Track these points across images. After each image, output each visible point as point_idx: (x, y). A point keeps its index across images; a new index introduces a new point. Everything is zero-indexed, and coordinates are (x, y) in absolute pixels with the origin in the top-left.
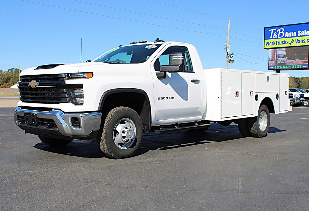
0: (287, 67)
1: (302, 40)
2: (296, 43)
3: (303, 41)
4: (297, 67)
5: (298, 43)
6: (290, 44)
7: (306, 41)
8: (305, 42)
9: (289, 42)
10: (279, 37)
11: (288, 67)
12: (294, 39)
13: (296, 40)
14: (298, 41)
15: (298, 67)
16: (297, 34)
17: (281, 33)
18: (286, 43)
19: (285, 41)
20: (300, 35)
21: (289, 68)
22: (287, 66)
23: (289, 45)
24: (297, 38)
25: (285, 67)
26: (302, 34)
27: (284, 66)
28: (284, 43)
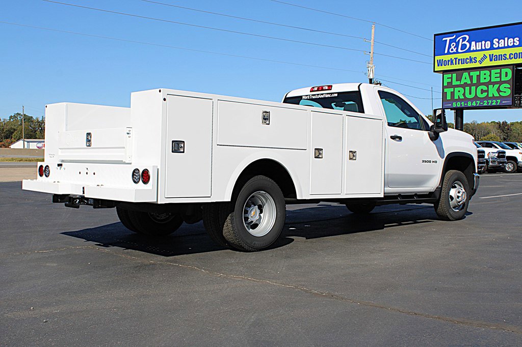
0: (474, 104)
1: (501, 55)
2: (491, 60)
3: (503, 57)
4: (492, 103)
5: (495, 60)
6: (480, 62)
7: (508, 57)
8: (506, 58)
9: (478, 60)
10: (459, 50)
12: (487, 53)
13: (490, 55)
14: (494, 58)
15: (494, 104)
16: (492, 44)
17: (463, 43)
18: (473, 60)
19: (470, 57)
20: (497, 46)
21: (478, 105)
22: (474, 102)
23: (477, 65)
24: (491, 52)
26: (500, 44)
27: (470, 102)
28: (469, 61)
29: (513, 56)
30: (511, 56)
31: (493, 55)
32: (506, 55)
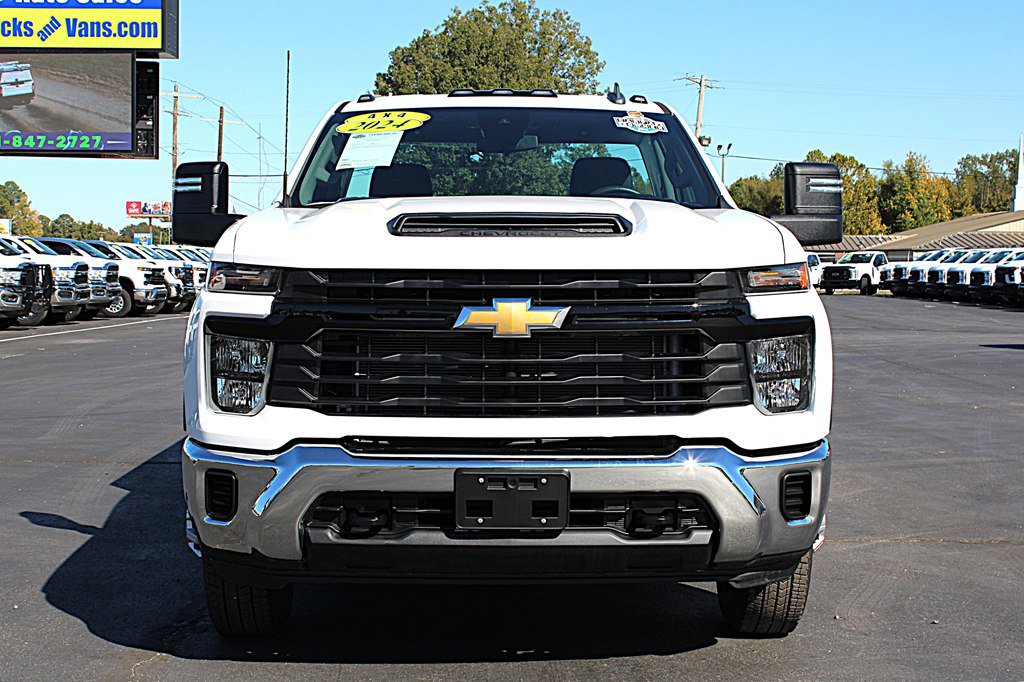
0: (30, 143)
1: (98, 23)
2: (71, 34)
3: (102, 30)
4: (79, 142)
5: (81, 35)
6: (43, 35)
7: (114, 29)
8: (110, 31)
9: (36, 28)
11: (37, 142)
12: (62, 15)
13: (68, 20)
14: (78, 29)
15: (85, 145)
18: (23, 30)
19: (15, 20)
21: (41, 145)
22: (31, 138)
23: (34, 42)
24: (72, 13)
25: (23, 141)
27: (20, 138)
28: (11, 28)
29: (128, 29)
30: (124, 29)
31: (75, 20)
32: (110, 25)
